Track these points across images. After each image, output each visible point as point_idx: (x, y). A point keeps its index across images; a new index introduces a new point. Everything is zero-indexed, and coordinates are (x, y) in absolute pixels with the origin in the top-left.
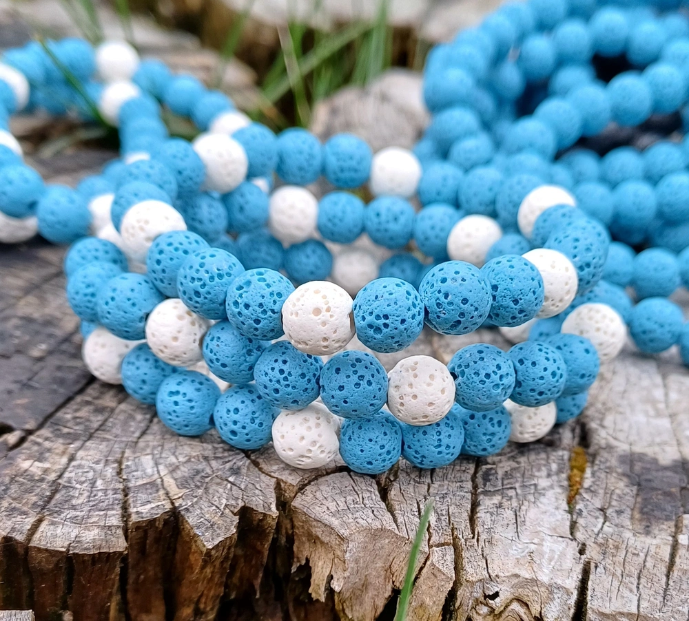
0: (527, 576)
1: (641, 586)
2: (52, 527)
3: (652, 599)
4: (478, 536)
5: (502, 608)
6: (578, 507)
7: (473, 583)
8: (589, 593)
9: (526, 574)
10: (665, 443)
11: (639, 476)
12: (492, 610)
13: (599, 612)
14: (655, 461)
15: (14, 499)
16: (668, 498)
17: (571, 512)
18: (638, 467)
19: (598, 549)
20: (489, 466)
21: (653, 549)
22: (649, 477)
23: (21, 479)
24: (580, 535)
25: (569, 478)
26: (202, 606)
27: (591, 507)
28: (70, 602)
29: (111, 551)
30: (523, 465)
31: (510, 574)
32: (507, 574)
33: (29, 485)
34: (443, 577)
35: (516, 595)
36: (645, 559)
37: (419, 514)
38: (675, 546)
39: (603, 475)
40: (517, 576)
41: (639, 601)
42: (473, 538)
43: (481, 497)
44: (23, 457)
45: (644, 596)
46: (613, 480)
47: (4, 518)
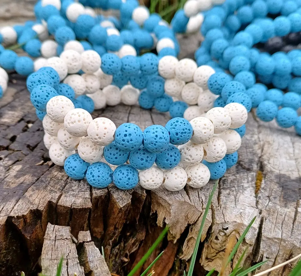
0: (239, 222)
1: (283, 228)
2: (65, 198)
3: (287, 233)
4: (221, 206)
5: (229, 234)
6: (259, 195)
7: (218, 224)
8: (263, 229)
9: (239, 221)
10: (293, 170)
11: (283, 184)
12: (226, 234)
13: (267, 237)
14: (289, 177)
15: (52, 187)
16: (294, 193)
17: (256, 197)
18: (282, 180)
19: (266, 212)
20: (225, 178)
21: (288, 213)
22: (287, 184)
23: (54, 179)
24: (259, 207)
25: (256, 184)
26: (117, 226)
27: (264, 196)
28: (70, 224)
29: (86, 207)
30: (238, 178)
31: (233, 221)
32: (231, 221)
33: (57, 181)
34: (208, 221)
35: (235, 229)
36: (285, 217)
37: (199, 196)
38: (296, 212)
39: (269, 183)
40: (236, 222)
41: (282, 233)
42: (219, 206)
43: (222, 190)
44: (55, 170)
45: (284, 231)
46: (273, 185)
47: (48, 194)
